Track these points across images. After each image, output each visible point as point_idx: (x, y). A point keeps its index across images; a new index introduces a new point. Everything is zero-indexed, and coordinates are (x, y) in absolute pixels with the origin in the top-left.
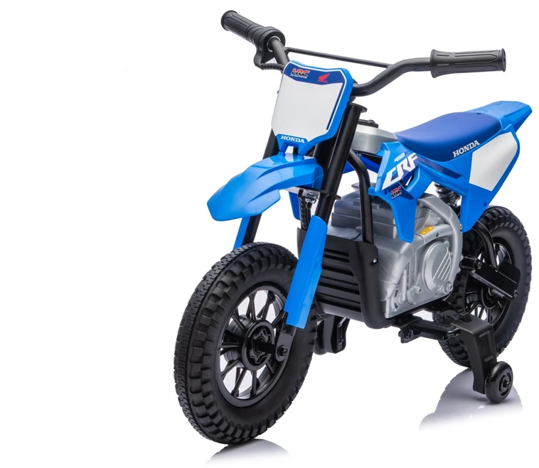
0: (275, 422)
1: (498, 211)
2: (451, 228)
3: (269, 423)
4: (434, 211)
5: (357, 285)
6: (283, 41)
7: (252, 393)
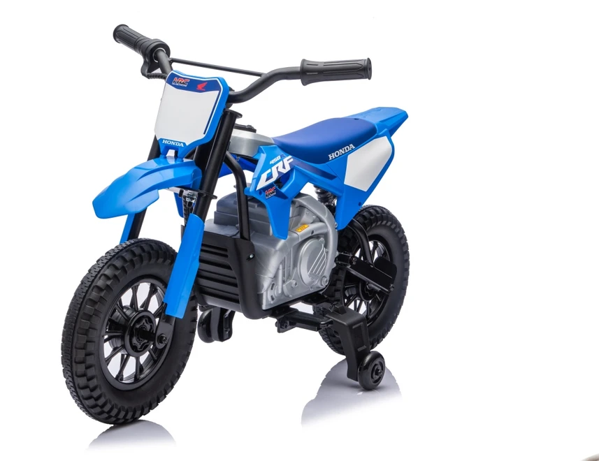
0: (158, 405)
1: (376, 211)
2: (327, 226)
3: (151, 406)
4: (309, 210)
5: (235, 278)
6: (168, 52)
7: (136, 378)
